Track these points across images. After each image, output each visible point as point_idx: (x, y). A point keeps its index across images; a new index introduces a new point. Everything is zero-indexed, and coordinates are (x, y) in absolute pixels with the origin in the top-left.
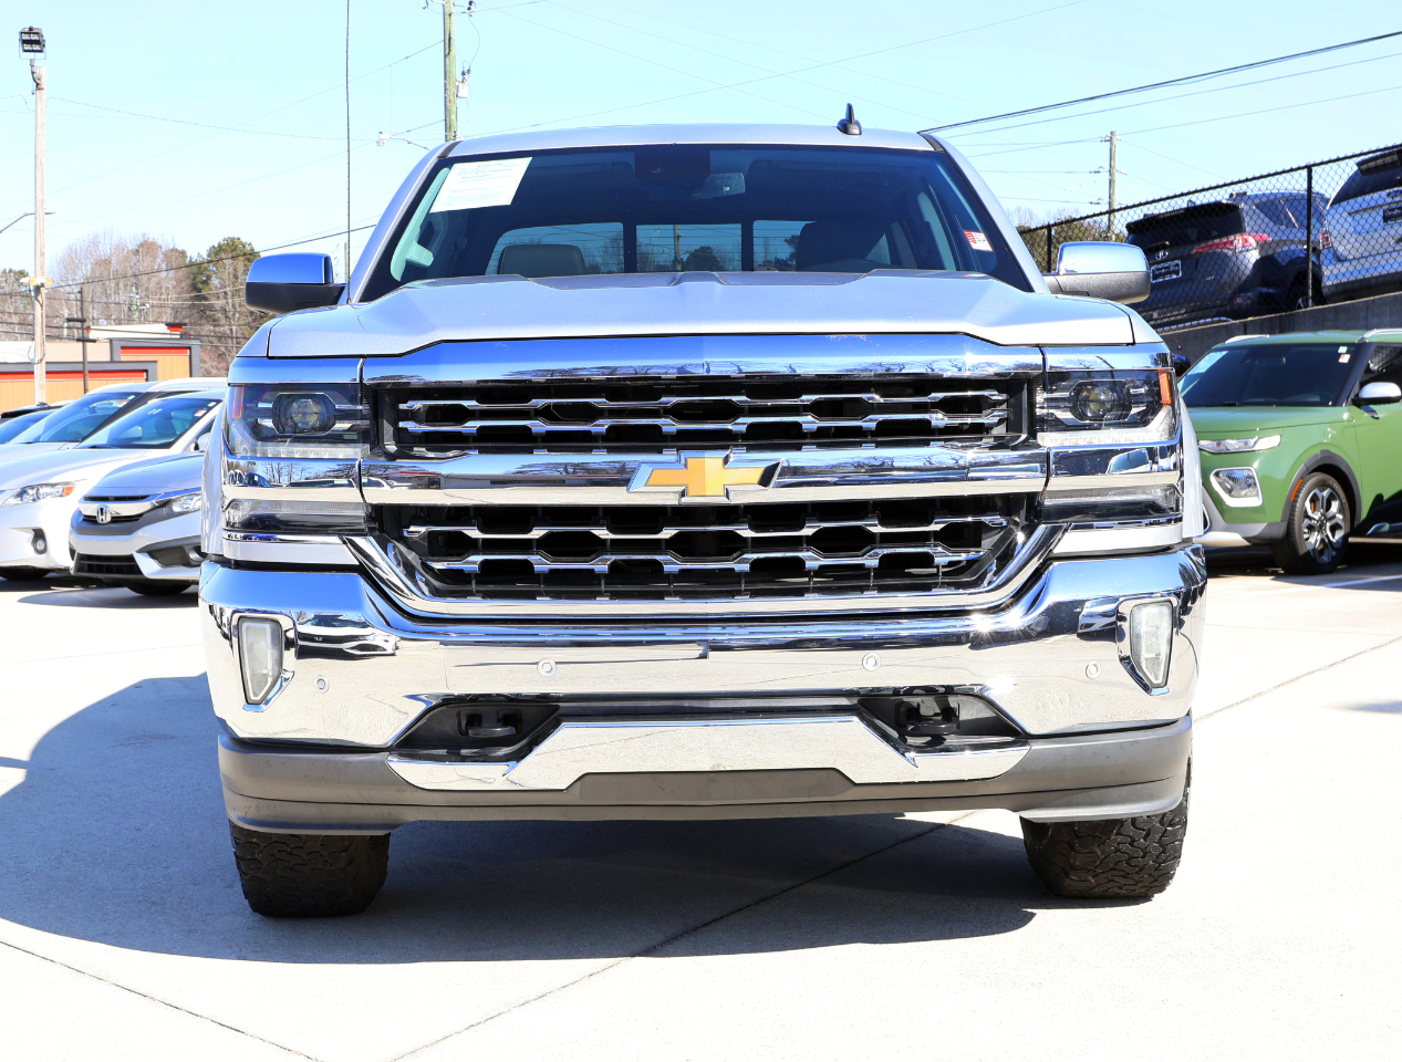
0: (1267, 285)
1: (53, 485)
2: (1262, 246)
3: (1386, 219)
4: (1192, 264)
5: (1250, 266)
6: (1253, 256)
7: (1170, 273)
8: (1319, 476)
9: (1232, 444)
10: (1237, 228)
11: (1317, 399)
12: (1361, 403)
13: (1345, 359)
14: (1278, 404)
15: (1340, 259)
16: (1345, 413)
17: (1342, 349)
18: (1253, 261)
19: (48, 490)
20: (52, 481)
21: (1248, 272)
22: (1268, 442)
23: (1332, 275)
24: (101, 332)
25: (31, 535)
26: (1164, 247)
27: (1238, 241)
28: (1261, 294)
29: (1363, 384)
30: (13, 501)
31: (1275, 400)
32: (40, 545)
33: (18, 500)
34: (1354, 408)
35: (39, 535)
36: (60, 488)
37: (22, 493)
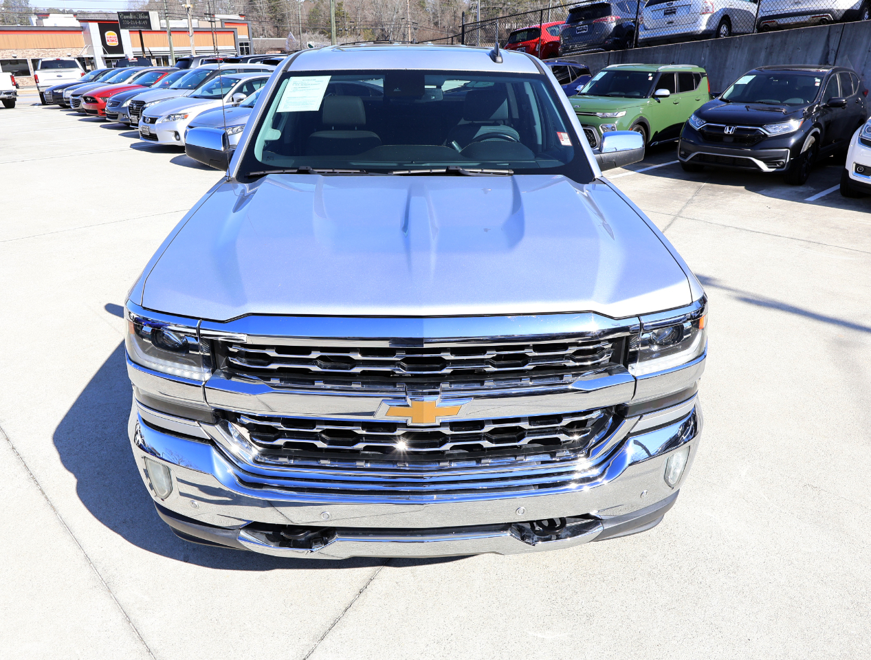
0: (617, 37)
1: (180, 114)
2: (617, 21)
3: (665, 14)
4: (592, 27)
5: (612, 29)
6: (614, 25)
7: (583, 30)
8: (638, 126)
9: (609, 114)
10: (609, 13)
11: (638, 94)
12: (655, 97)
13: (651, 79)
14: (626, 97)
15: (646, 29)
16: (649, 101)
17: (650, 75)
18: (614, 27)
19: (178, 116)
20: (180, 113)
21: (611, 31)
22: (621, 114)
23: (642, 35)
24: (218, 17)
25: (174, 134)
26: (582, 20)
27: (609, 18)
28: (615, 40)
29: (656, 90)
30: (166, 120)
31: (624, 94)
32: (178, 137)
33: (168, 120)
34: (652, 99)
35: (177, 134)
36: (183, 115)
37: (169, 117)
